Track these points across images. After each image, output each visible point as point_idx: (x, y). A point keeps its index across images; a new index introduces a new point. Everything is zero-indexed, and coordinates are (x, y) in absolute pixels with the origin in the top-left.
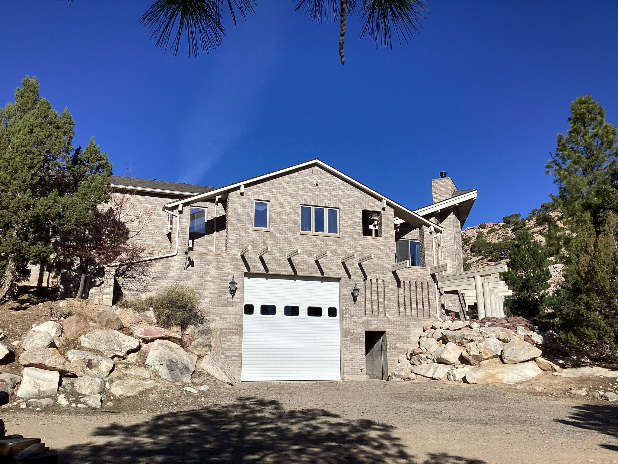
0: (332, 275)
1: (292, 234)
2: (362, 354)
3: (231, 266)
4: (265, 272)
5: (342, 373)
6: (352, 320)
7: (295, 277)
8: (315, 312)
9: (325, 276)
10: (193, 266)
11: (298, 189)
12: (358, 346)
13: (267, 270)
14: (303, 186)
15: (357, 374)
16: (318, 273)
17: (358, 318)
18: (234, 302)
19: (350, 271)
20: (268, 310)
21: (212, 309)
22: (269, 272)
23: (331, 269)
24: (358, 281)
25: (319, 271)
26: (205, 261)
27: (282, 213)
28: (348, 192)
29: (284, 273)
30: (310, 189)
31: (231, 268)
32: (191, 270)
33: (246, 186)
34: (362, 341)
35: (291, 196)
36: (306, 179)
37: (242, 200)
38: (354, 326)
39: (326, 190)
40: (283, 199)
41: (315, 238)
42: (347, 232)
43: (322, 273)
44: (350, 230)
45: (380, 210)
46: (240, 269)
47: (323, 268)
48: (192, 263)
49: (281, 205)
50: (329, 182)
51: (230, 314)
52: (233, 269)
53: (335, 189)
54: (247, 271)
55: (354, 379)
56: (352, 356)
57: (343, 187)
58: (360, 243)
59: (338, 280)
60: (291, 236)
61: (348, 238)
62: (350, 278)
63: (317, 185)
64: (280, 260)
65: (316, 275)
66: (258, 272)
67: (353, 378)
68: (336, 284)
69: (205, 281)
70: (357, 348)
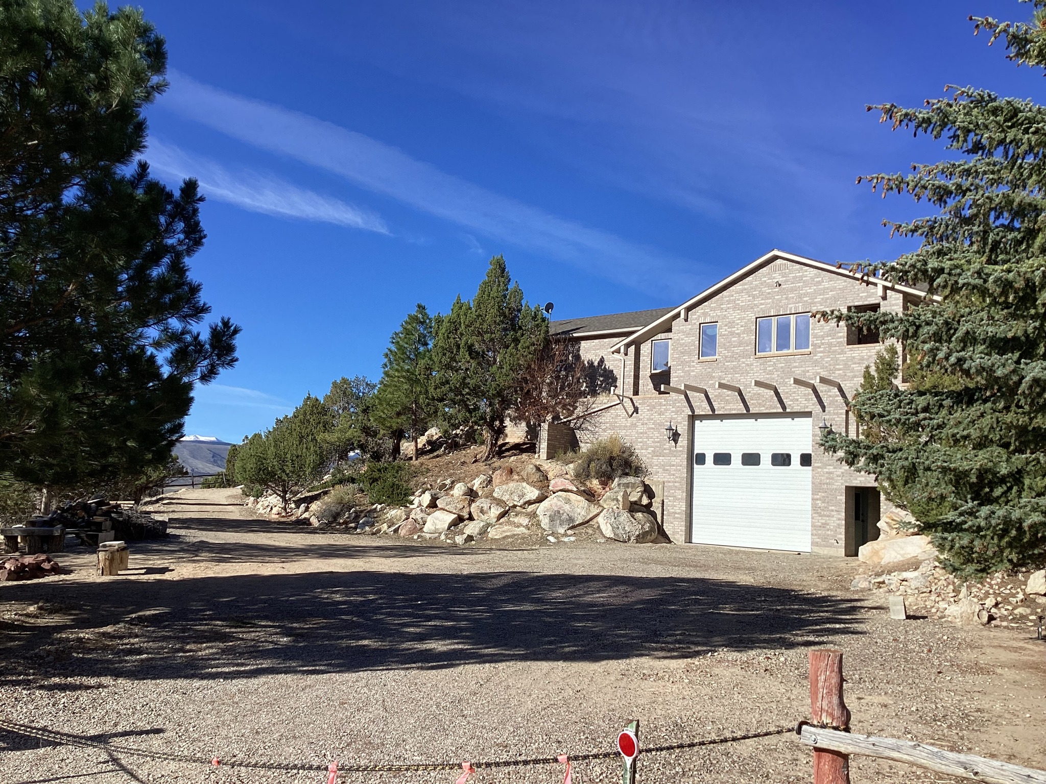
0: (797, 409)
1: (744, 360)
2: (839, 519)
3: (674, 409)
4: (711, 413)
5: (814, 544)
6: (825, 470)
7: (748, 415)
8: (782, 460)
9: (788, 410)
10: (637, 413)
11: (754, 298)
12: (833, 508)
13: (713, 409)
14: (760, 291)
15: (831, 546)
16: (776, 407)
17: (834, 468)
18: (676, 451)
19: (824, 400)
20: (722, 459)
21: (655, 461)
22: (716, 413)
23: (797, 400)
24: (837, 414)
25: (779, 405)
26: (648, 406)
27: (732, 333)
28: (826, 284)
29: (734, 412)
30: (769, 293)
31: (673, 412)
32: (635, 417)
33: (689, 309)
34: (841, 500)
35: (743, 309)
36: (765, 281)
37: (687, 327)
38: (827, 478)
39: (792, 290)
40: (735, 315)
41: (774, 360)
42: (823, 344)
43: (784, 407)
44: (826, 340)
45: (877, 302)
46: (683, 411)
47: (784, 401)
48: (636, 410)
49: (731, 324)
50: (796, 277)
51: (673, 466)
52: (676, 412)
53: (806, 284)
54: (690, 413)
56: (823, 521)
57: (818, 279)
58: (842, 357)
59: (808, 414)
60: (743, 363)
61: (821, 352)
62: (824, 411)
63: (780, 285)
64: (728, 396)
65: (775, 411)
66: (703, 413)
67: (825, 551)
68: (808, 421)
69: (649, 428)
70: (832, 511)
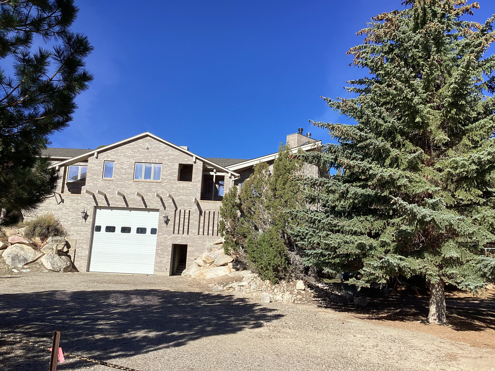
0: (152, 207)
1: (127, 182)
2: (168, 259)
3: (86, 202)
4: (107, 206)
5: (155, 270)
6: (163, 236)
7: (127, 208)
8: (141, 231)
9: (148, 208)
10: (63, 202)
11: (134, 152)
12: (166, 254)
13: (108, 204)
14: (138, 150)
15: (163, 271)
16: (142, 206)
17: (168, 235)
18: (86, 224)
19: (165, 204)
20: (111, 229)
21: (72, 228)
22: (110, 206)
23: (153, 203)
24: (171, 211)
25: (143, 205)
26: (70, 199)
27: (122, 168)
28: (170, 152)
29: (120, 206)
30: (142, 152)
31: (85, 204)
32: (62, 205)
33: (99, 153)
34: (169, 250)
35: (129, 157)
36: (141, 146)
37: (97, 161)
38: (164, 240)
39: (154, 152)
40: (124, 159)
41: (143, 183)
42: (167, 179)
43: (146, 206)
44: (168, 178)
45: (192, 163)
46: (91, 204)
47: (146, 203)
48: (63, 201)
49: (122, 163)
50: (156, 146)
51: (83, 231)
52: (87, 204)
53: (161, 151)
54: (96, 205)
55: (160, 274)
56: (161, 260)
57: (166, 149)
58: (175, 186)
59: (157, 210)
60: (127, 183)
61: (166, 182)
62: (165, 209)
63: (148, 149)
64: (117, 198)
65: (141, 207)
66: (103, 206)
68: (157, 213)
69: (70, 211)
70: (165, 255)
